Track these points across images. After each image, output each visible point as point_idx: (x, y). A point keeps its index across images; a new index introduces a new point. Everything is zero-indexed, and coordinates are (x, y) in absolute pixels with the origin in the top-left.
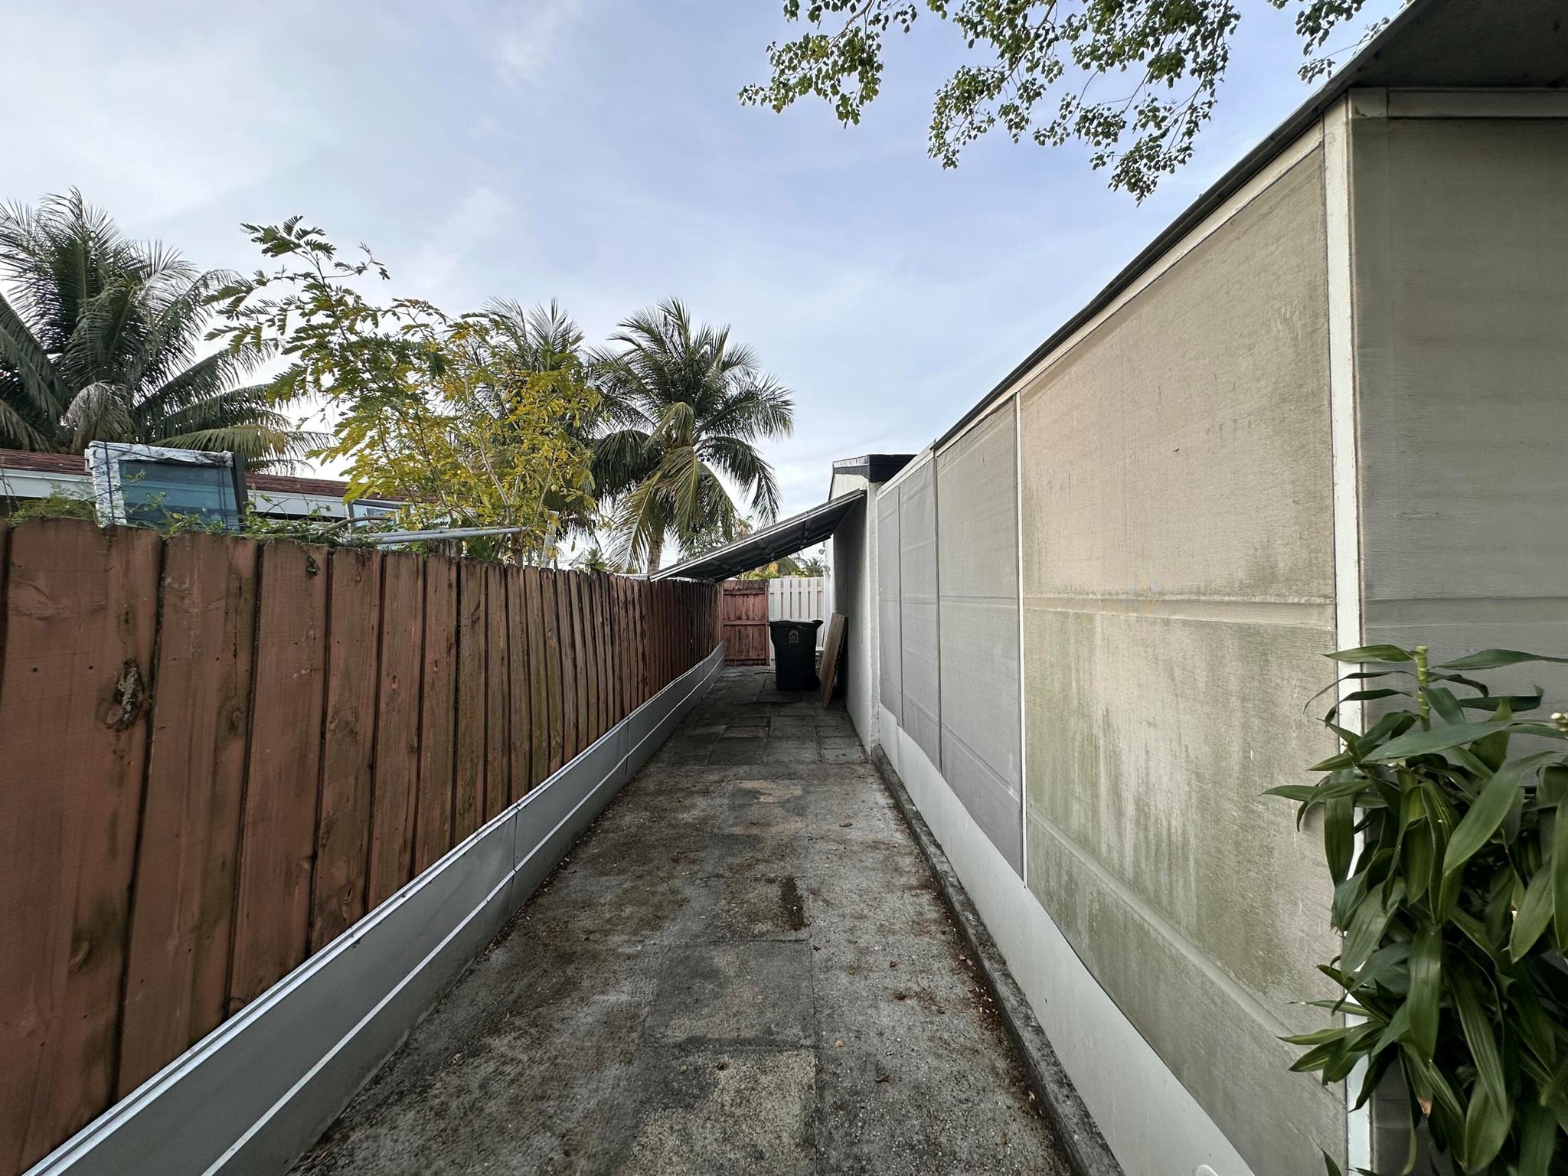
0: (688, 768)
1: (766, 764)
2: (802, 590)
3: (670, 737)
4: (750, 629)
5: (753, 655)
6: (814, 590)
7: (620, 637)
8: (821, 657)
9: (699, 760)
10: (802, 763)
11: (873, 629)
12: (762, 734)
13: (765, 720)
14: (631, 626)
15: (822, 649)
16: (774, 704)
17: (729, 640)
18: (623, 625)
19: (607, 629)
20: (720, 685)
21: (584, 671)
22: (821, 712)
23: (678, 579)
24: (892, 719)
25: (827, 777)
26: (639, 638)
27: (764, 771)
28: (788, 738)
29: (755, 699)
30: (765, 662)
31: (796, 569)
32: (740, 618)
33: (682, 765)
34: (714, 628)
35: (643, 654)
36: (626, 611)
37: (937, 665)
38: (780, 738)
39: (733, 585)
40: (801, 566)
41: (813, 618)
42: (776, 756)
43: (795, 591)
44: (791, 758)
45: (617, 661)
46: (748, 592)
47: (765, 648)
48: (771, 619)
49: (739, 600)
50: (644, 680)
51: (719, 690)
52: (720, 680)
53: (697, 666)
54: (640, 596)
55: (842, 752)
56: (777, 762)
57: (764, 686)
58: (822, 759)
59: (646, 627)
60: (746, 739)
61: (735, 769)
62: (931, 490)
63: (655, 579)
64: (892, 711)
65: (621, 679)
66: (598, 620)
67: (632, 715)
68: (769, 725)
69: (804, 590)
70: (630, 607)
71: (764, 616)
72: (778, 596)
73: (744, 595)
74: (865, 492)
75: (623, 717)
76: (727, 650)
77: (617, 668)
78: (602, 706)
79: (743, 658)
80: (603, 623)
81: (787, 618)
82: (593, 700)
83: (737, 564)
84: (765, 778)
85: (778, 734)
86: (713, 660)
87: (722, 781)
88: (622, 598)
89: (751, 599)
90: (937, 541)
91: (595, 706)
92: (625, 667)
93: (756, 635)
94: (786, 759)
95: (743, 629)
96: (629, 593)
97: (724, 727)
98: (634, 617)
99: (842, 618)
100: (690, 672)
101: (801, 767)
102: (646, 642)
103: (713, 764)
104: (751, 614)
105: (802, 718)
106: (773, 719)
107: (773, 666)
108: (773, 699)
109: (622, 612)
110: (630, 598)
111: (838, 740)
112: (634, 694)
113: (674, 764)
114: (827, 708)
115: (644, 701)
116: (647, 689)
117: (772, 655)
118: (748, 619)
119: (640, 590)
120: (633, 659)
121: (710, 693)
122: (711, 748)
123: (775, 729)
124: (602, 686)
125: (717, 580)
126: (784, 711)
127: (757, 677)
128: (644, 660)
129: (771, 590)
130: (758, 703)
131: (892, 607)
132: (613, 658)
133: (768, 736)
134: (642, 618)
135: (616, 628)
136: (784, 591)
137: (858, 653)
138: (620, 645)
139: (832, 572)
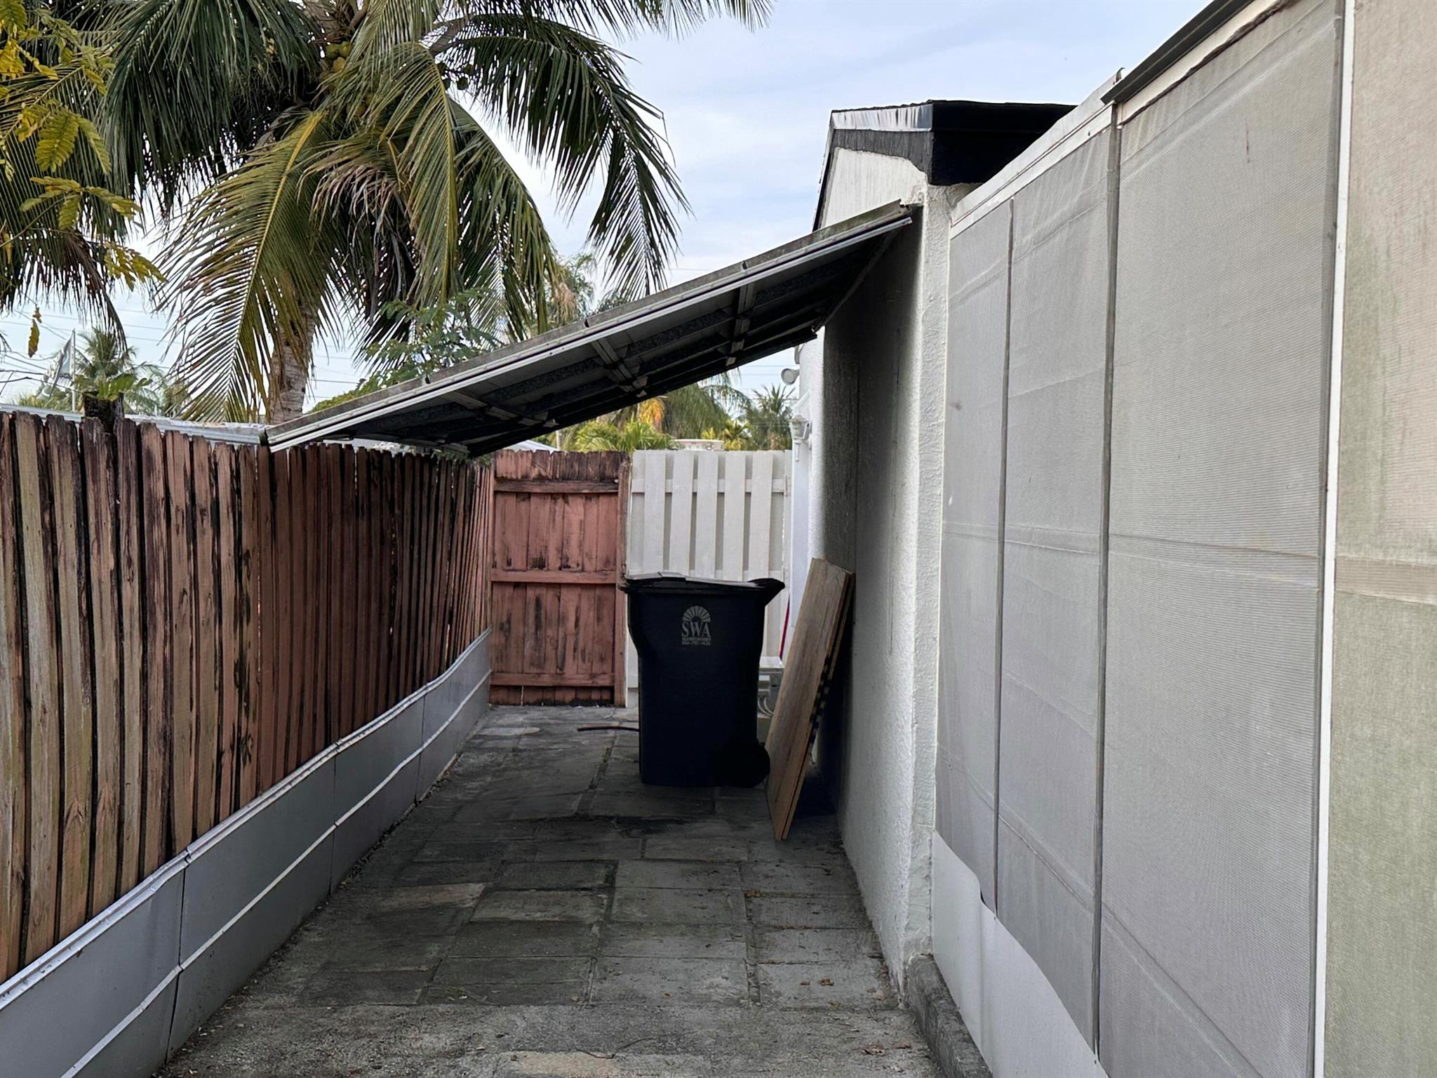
0: (361, 1010)
1: (593, 1003)
2: (727, 488)
3: (313, 915)
4: (570, 599)
5: (575, 673)
6: (762, 487)
7: (168, 615)
8: (775, 686)
9: (396, 986)
10: (702, 1001)
11: (922, 616)
12: (587, 911)
13: (602, 872)
14: (206, 583)
15: (779, 664)
16: (629, 824)
17: (505, 628)
18: (181, 578)
19: (131, 592)
20: (475, 760)
21: (52, 719)
22: (766, 852)
23: (357, 443)
24: (967, 884)
25: (772, 1046)
26: (228, 618)
27: (589, 1024)
28: (666, 926)
29: (574, 806)
30: (609, 696)
31: (716, 420)
32: (541, 564)
33: (344, 1000)
34: (462, 588)
35: (240, 666)
36: (192, 538)
37: (1094, 734)
38: (638, 926)
39: (525, 463)
40: (734, 412)
41: (759, 571)
42: (626, 979)
43: (707, 489)
44: (670, 988)
45: (156, 686)
46: (569, 487)
47: (611, 655)
48: (636, 570)
49: (540, 510)
50: (239, 744)
51: (471, 775)
52: (475, 745)
53: (404, 704)
54: (236, 492)
55: (819, 974)
56: (629, 997)
57: (603, 768)
58: (759, 993)
59: (250, 587)
60: (541, 928)
61: (501, 1017)
62: (1099, 221)
63: (284, 442)
64: (968, 858)
65: (167, 739)
66: (103, 564)
67: (198, 849)
68: (610, 885)
69: (734, 488)
70: (205, 526)
71: (613, 560)
72: (654, 504)
73: (554, 496)
74: (915, 212)
75: (168, 853)
76: (499, 656)
77: (156, 709)
78: (105, 821)
79: (546, 680)
80: (117, 573)
81: (679, 568)
82: (77, 803)
83: (532, 407)
84: (588, 1047)
85: (635, 912)
86: (456, 689)
87: (462, 1052)
88: (179, 498)
89: (576, 510)
90: (1109, 372)
91: (84, 821)
92: (181, 702)
93: (588, 616)
94: (654, 991)
95: (548, 597)
96: (202, 484)
97: (477, 888)
98: (216, 558)
99: (836, 578)
100: (382, 721)
101: (696, 1015)
102: (249, 631)
103: (436, 1000)
104: (574, 554)
105: (709, 866)
106: (625, 869)
107: (631, 707)
108: (625, 807)
109: (180, 542)
110: (203, 498)
111: (811, 938)
112: (207, 785)
113: (317, 999)
114: (786, 841)
115: (236, 807)
116: (247, 774)
117: (631, 674)
118: (564, 566)
119: (235, 476)
120: (208, 682)
121: (441, 785)
122: (433, 950)
123: (628, 899)
124: (107, 759)
125: (476, 451)
126: (658, 844)
127: (584, 739)
128: (241, 684)
129: (636, 485)
130: (581, 818)
131: (980, 556)
132: (144, 677)
133: (606, 920)
134: (240, 558)
135: (158, 589)
136: (675, 487)
137: (881, 684)
138: (169, 639)
139: (816, 439)
